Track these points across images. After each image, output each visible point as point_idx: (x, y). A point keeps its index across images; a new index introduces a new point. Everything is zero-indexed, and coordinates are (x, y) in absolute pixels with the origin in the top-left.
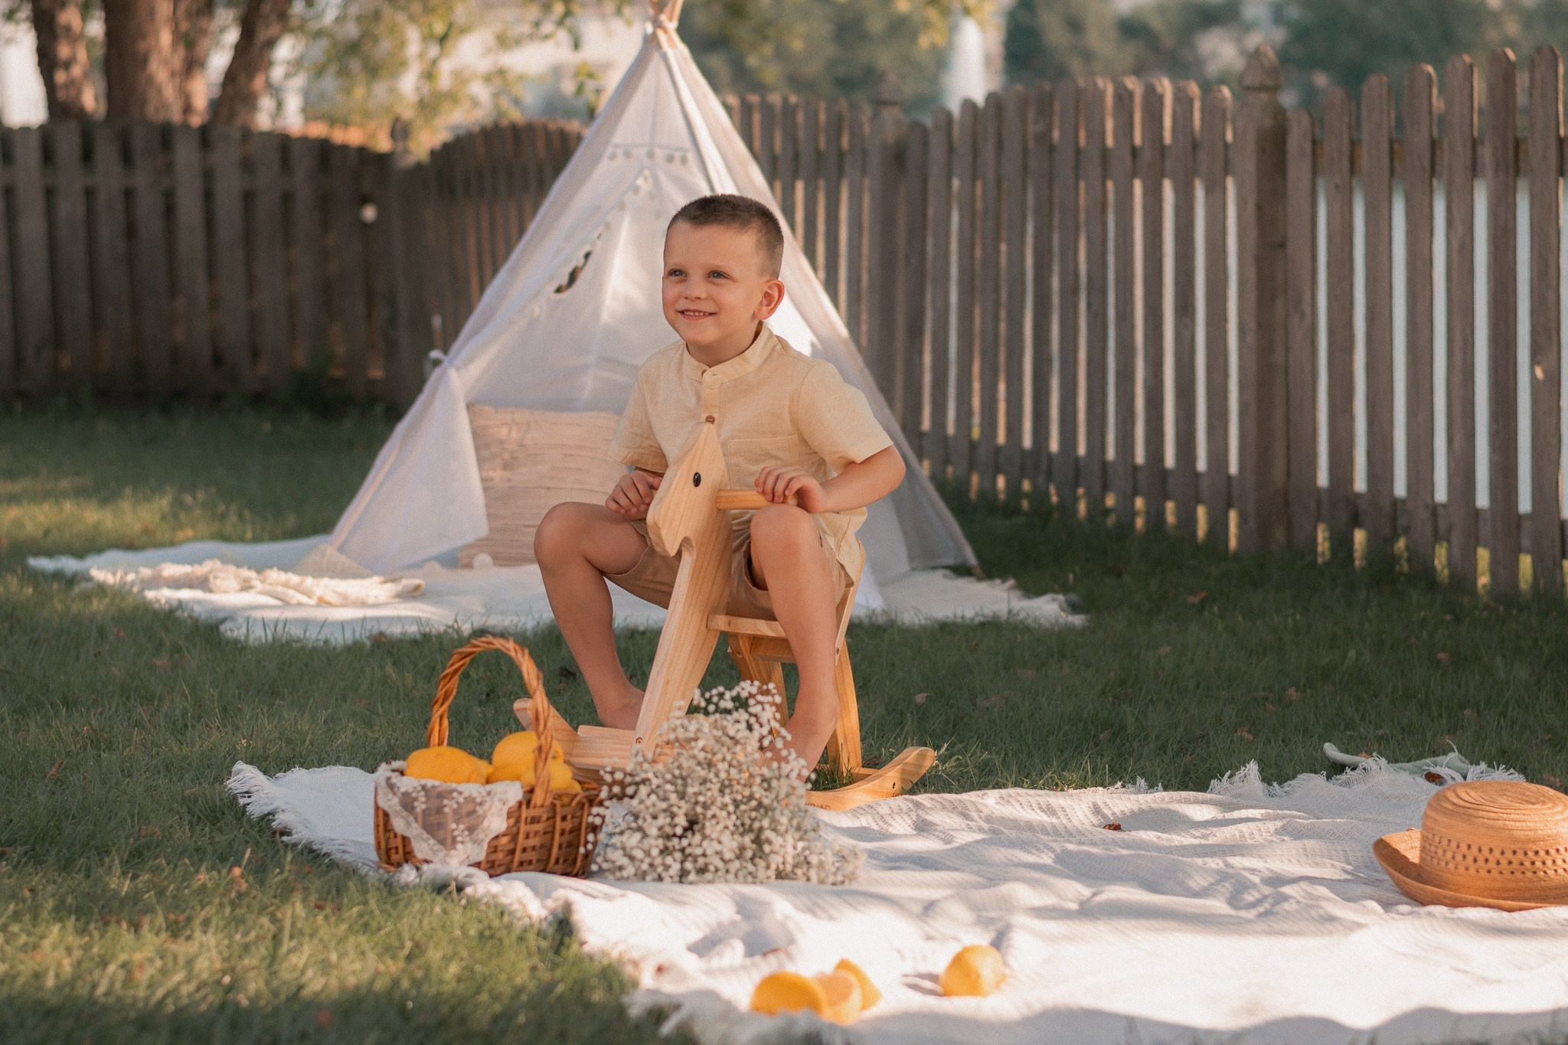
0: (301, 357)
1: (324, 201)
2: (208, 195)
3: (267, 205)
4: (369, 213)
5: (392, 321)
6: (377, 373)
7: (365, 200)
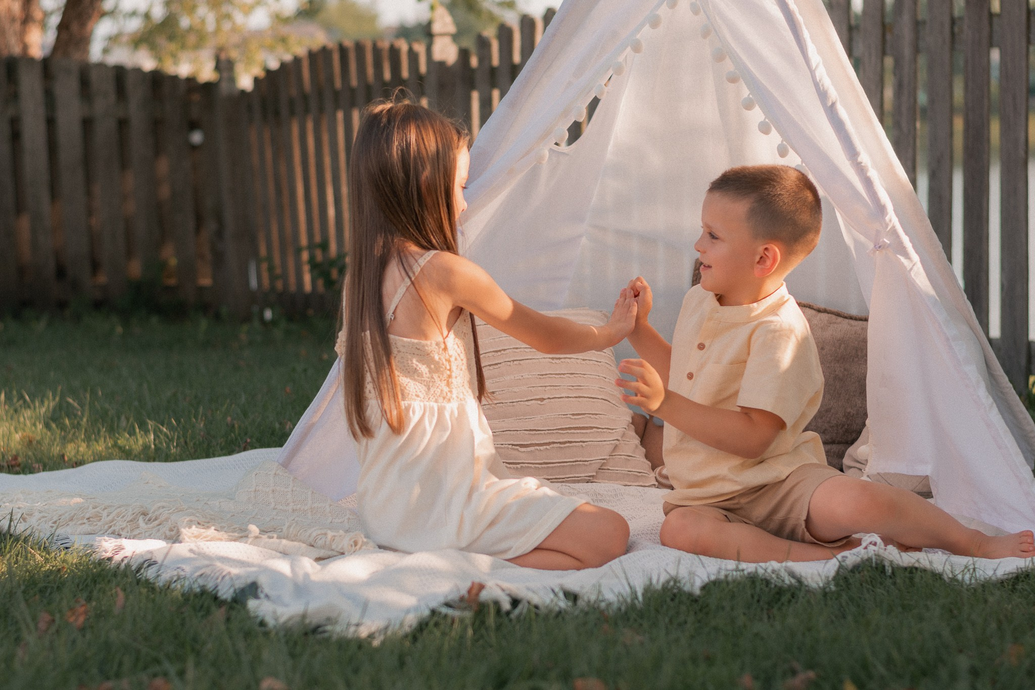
0: (135, 269)
1: (156, 125)
2: (51, 122)
3: (104, 129)
4: (197, 137)
5: (219, 234)
6: (206, 281)
7: (193, 126)
